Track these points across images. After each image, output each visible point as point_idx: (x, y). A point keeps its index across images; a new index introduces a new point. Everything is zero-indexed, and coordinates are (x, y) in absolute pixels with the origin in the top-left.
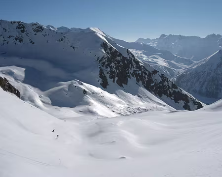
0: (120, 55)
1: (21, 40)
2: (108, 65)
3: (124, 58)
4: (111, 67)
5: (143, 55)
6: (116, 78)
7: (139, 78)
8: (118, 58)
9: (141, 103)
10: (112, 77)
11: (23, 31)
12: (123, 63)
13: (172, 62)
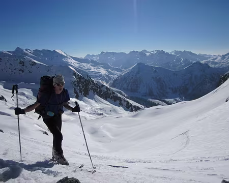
0: (83, 78)
1: (23, 71)
2: (78, 85)
3: (86, 80)
4: (79, 87)
5: (91, 67)
6: (83, 92)
7: (95, 91)
8: (82, 80)
9: (97, 105)
10: (81, 92)
11: (23, 65)
12: (86, 83)
13: (109, 70)
